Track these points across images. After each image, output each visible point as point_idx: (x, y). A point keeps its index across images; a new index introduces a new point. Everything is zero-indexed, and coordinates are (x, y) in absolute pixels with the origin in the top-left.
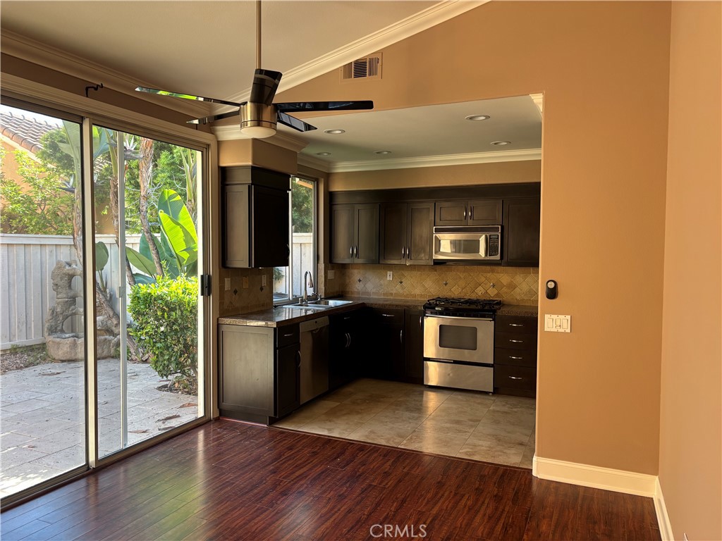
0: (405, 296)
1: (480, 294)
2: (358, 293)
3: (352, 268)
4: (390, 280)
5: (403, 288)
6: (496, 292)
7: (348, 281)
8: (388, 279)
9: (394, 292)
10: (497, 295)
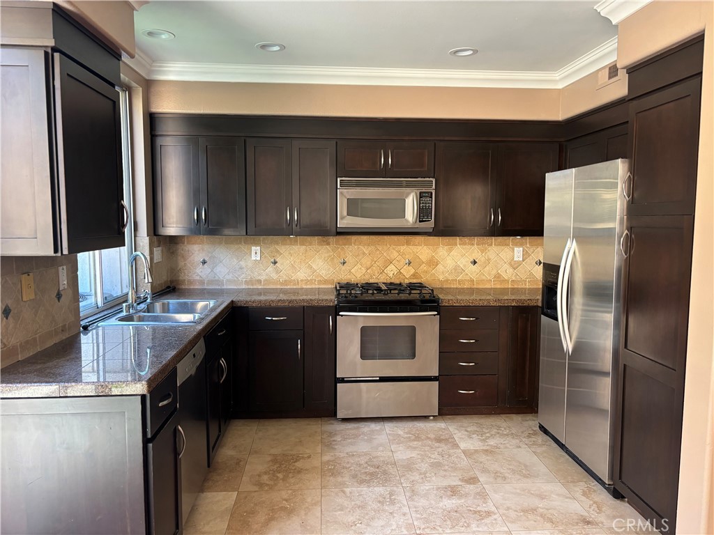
0: (282, 284)
1: (391, 275)
2: (202, 282)
3: (188, 243)
4: (256, 260)
5: (278, 272)
6: (412, 271)
7: (181, 264)
8: (253, 258)
9: (263, 278)
10: (414, 275)
